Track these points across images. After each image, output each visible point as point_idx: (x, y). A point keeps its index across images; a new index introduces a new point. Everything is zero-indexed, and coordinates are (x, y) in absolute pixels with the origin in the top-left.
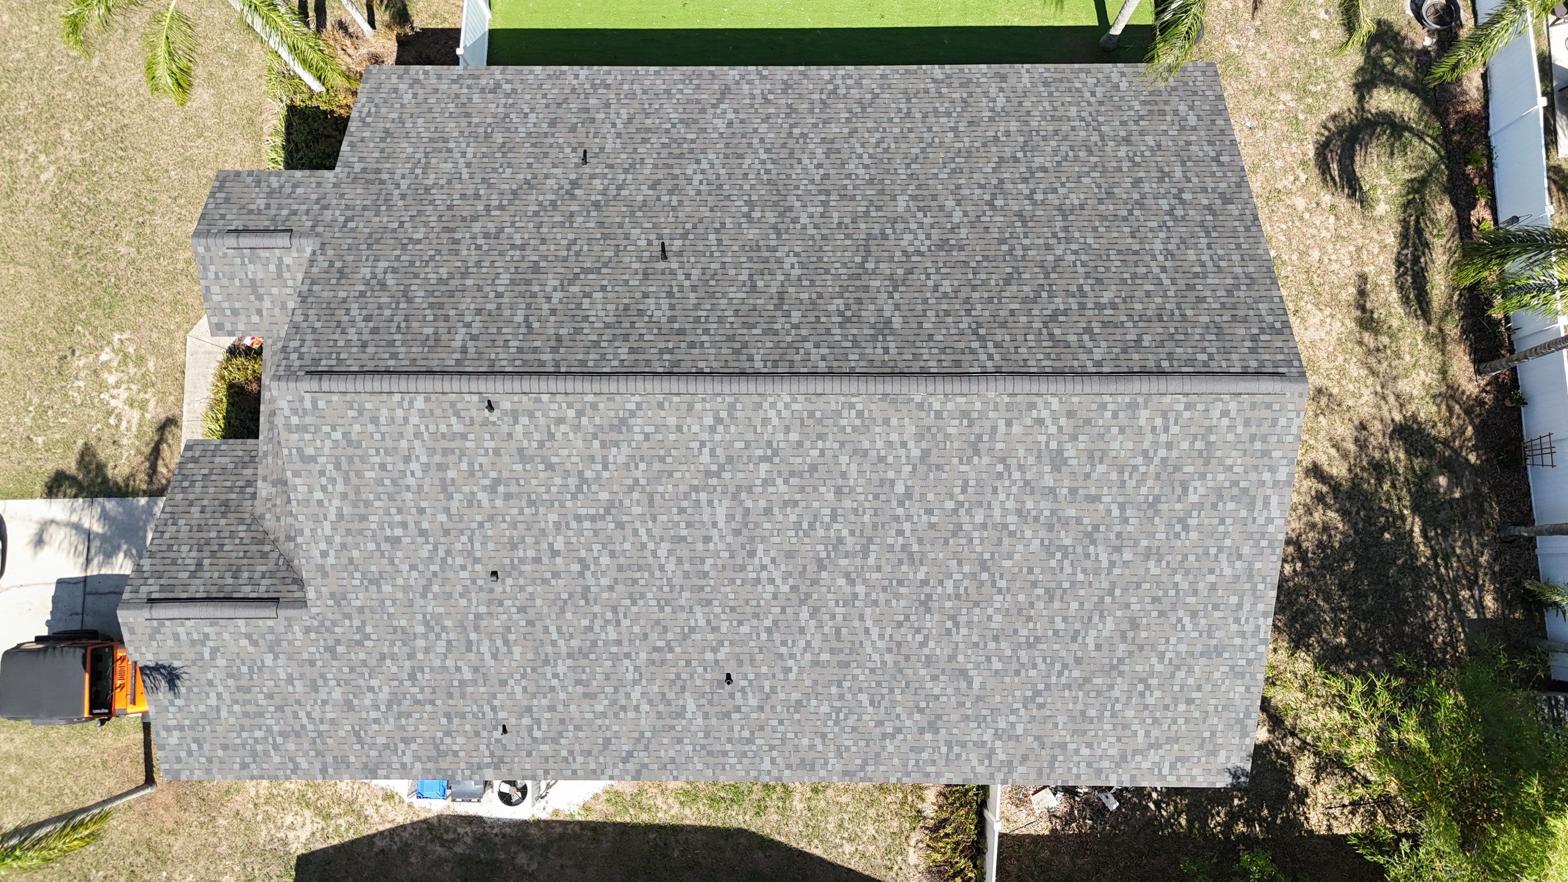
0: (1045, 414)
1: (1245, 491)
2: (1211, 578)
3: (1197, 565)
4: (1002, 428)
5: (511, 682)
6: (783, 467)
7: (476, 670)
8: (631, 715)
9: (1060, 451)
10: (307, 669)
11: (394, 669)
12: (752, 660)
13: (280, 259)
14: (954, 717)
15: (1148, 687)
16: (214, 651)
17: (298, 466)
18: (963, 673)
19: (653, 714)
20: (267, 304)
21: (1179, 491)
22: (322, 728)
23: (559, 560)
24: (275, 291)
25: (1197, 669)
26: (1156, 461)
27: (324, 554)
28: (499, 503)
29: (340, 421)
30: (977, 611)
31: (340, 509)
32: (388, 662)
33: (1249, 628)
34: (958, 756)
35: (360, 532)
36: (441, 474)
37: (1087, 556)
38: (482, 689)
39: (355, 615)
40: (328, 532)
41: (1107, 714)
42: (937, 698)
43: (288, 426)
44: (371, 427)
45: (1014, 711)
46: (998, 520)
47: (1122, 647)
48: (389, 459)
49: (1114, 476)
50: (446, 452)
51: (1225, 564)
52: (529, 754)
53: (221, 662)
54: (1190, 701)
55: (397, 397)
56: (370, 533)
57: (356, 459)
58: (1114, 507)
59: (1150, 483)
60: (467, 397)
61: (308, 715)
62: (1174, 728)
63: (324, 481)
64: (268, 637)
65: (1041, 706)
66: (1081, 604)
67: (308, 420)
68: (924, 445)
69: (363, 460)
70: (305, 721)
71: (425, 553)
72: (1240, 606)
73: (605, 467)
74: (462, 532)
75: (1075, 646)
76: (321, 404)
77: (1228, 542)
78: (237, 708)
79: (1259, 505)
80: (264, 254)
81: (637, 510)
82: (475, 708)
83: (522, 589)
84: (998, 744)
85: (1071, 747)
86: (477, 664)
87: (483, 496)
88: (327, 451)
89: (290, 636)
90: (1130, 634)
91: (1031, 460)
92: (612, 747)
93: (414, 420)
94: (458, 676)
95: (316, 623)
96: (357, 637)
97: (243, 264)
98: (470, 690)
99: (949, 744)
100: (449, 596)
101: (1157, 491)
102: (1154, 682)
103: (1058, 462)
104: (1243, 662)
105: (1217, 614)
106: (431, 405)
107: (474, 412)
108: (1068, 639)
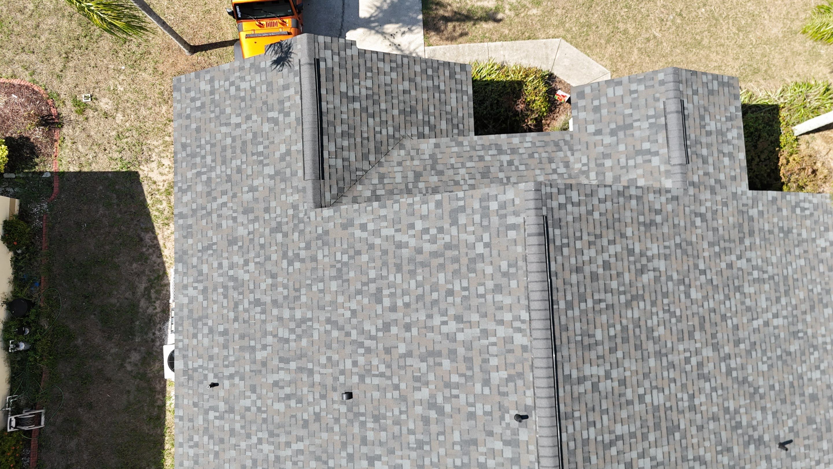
5: (254, 397)
10: (262, 205)
11: (263, 286)
13: (657, 154)
16: (275, 121)
17: (447, 207)
20: (608, 140)
24: (622, 147)
27: (363, 227)
28: (419, 410)
29: (495, 253)
31: (406, 245)
32: (269, 281)
35: (385, 264)
36: (445, 352)
38: (247, 368)
39: (309, 253)
40: (385, 232)
43: (486, 198)
44: (490, 285)
48: (458, 300)
50: (468, 360)
55: (525, 316)
56: (384, 273)
57: (456, 266)
60: (530, 393)
63: (433, 231)
64: (288, 171)
67: (495, 220)
69: (456, 273)
71: (367, 326)
74: (389, 366)
76: (512, 234)
78: (229, 141)
80: (661, 138)
83: (337, 420)
87: (424, 393)
88: (463, 236)
89: (289, 191)
93: (501, 331)
94: (259, 346)
95: (301, 215)
96: (290, 254)
97: (648, 117)
98: (247, 356)
100: (329, 347)
106: (518, 352)
107: (513, 398)
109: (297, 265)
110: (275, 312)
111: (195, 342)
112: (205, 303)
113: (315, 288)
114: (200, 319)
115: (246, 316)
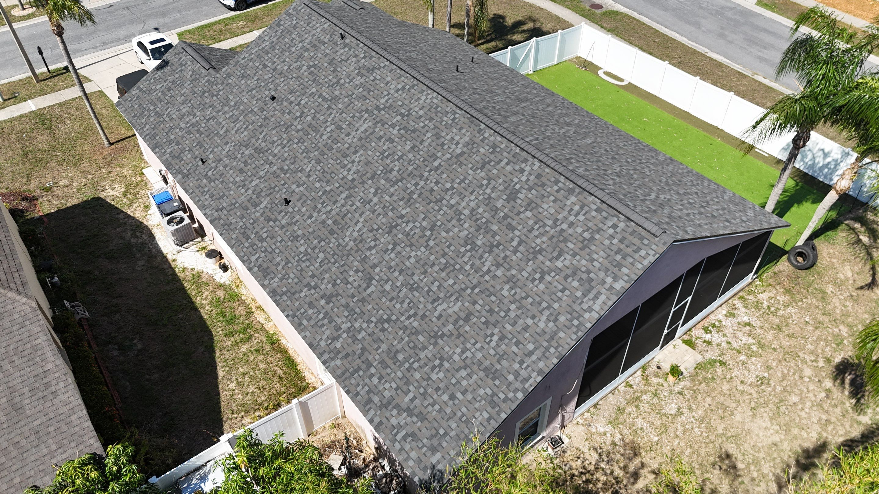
1: (590, 280)
2: (530, 321)
3: (529, 307)
5: (229, 145)
6: (404, 123)
7: (227, 131)
8: (243, 191)
9: (518, 191)
10: (191, 95)
12: (305, 202)
14: (343, 301)
15: (441, 365)
16: (181, 71)
18: (371, 279)
19: (249, 197)
21: (555, 254)
22: (167, 119)
23: (297, 107)
25: (475, 377)
26: (558, 229)
30: (408, 249)
33: (524, 373)
34: (323, 325)
35: (261, 57)
36: (303, 53)
37: (481, 257)
38: (218, 141)
39: (224, 85)
40: (254, 52)
41: (407, 365)
42: (348, 283)
44: (305, 25)
45: (369, 322)
46: (460, 208)
47: (450, 327)
48: (297, 38)
49: (531, 222)
50: (313, 46)
51: (544, 318)
52: (197, 180)
54: (452, 397)
55: (323, 20)
56: (262, 59)
58: (517, 239)
59: (545, 239)
60: (340, 31)
61: (170, 111)
62: (430, 408)
63: (273, 34)
64: (197, 76)
65: (383, 330)
66: (455, 283)
67: (294, 13)
69: (290, 34)
70: (167, 113)
71: (266, 77)
72: (531, 353)
73: (349, 83)
74: (284, 77)
75: (430, 306)
76: (303, 10)
77: (556, 306)
78: (160, 94)
79: (591, 296)
81: (340, 106)
82: (208, 147)
83: (275, 110)
84: (345, 335)
85: (373, 370)
86: (229, 129)
87: (304, 68)
88: (286, 25)
89: (202, 80)
90: (461, 322)
92: (221, 200)
93: (318, 30)
95: (213, 80)
96: (215, 93)
98: (216, 138)
99: (326, 313)
100: (254, 97)
101: (544, 246)
102: (446, 365)
103: (512, 196)
104: (502, 396)
105: (514, 349)
106: (328, 28)
107: (336, 38)
108: (430, 300)
109: (221, 93)
110: (220, 113)
111: (183, 162)
112: (180, 146)
113: (234, 91)
114: (182, 152)
115: (206, 128)
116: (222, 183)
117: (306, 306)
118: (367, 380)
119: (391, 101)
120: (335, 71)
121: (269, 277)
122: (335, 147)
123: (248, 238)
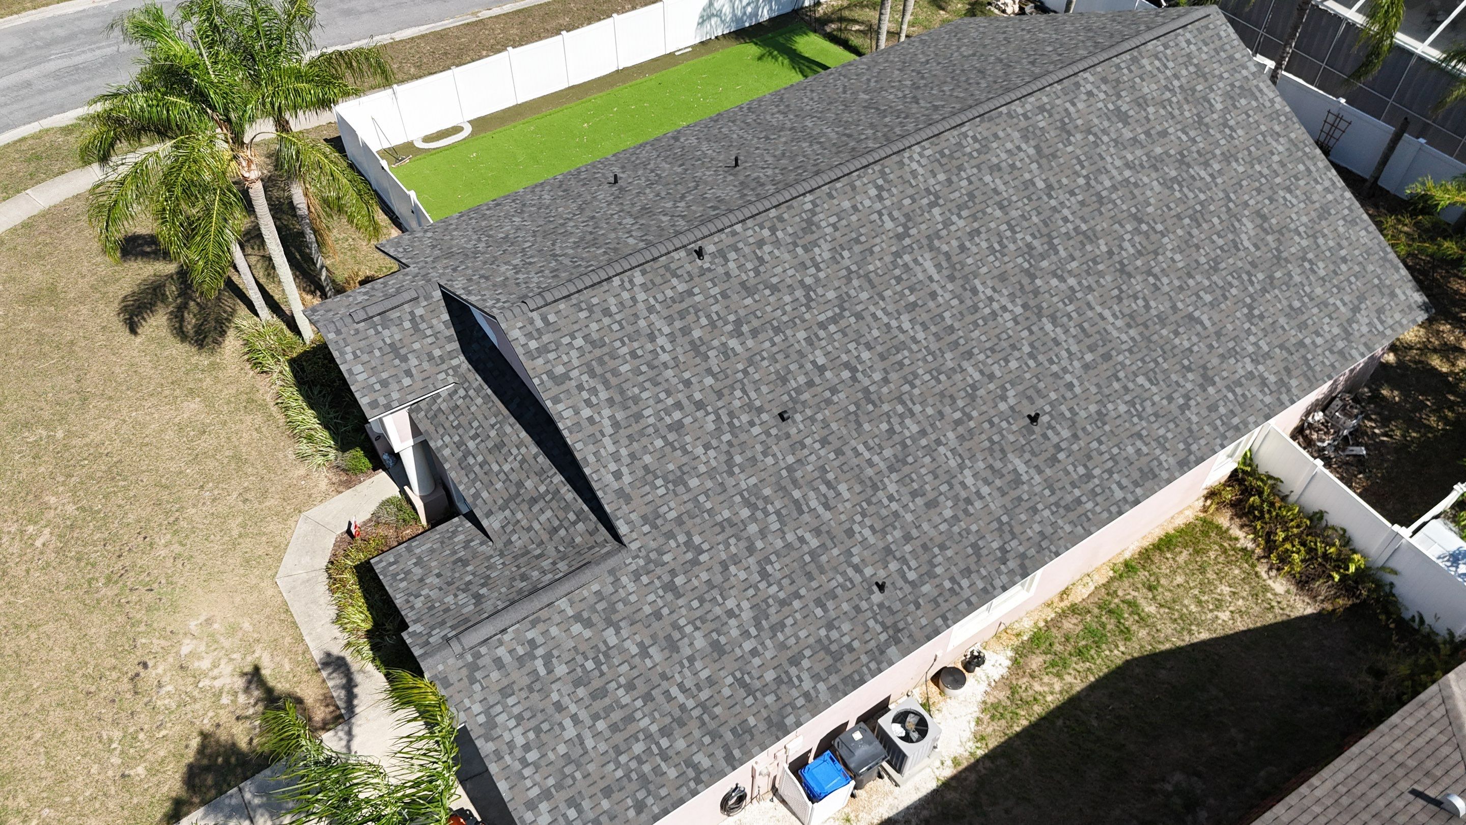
0: (1089, 87)
1: (1241, 87)
2: (1276, 158)
3: (1259, 153)
4: (1072, 109)
5: (856, 528)
7: (817, 532)
8: (978, 504)
9: (1118, 109)
10: (656, 625)
11: (743, 575)
12: (1038, 391)
14: (1215, 361)
15: (1310, 262)
16: (548, 659)
17: (555, 390)
18: (1190, 317)
19: (996, 494)
21: (1206, 104)
22: (704, 695)
23: (828, 374)
25: (1325, 231)
26: (1178, 90)
27: (618, 475)
28: (750, 343)
29: (576, 327)
30: (1160, 258)
31: (612, 417)
32: (733, 569)
33: (1327, 183)
35: (642, 433)
36: (687, 339)
37: (1193, 177)
38: (835, 552)
39: (676, 530)
40: (611, 448)
41: (1306, 299)
42: (1190, 350)
43: (528, 353)
44: (606, 321)
45: (1248, 332)
46: (1119, 178)
47: (1270, 238)
48: (636, 345)
49: (1163, 112)
50: (682, 315)
51: (1274, 144)
52: (918, 606)
53: (561, 670)
54: (1344, 260)
55: (616, 281)
56: (651, 430)
57: (606, 358)
58: (1179, 133)
59: (1186, 107)
60: (675, 255)
61: (681, 686)
62: (1353, 287)
63: (585, 395)
64: (600, 606)
65: (1261, 317)
66: (1219, 217)
67: (546, 338)
68: (1032, 143)
69: (613, 356)
70: (681, 698)
71: (711, 427)
72: (1308, 170)
73: (819, 270)
74: (732, 388)
75: (1242, 254)
76: (552, 318)
77: (1263, 128)
78: (601, 725)
79: (1258, 94)
81: (864, 296)
82: (840, 579)
83: (812, 419)
84: (1261, 368)
85: (1308, 341)
86: (815, 523)
87: (733, 343)
88: (576, 362)
89: (622, 593)
90: (1266, 225)
91: (1106, 124)
92: (984, 552)
93: (641, 296)
94: (805, 548)
95: (641, 562)
96: (689, 556)
98: (824, 558)
99: (1228, 388)
100: (753, 459)
101: (1195, 111)
102: (1310, 256)
103: (1124, 118)
104: (1346, 212)
105: (1302, 183)
106: (649, 276)
107: (688, 267)
108: (1233, 251)
110: (759, 544)
111: (856, 644)
115: (786, 582)
116: (943, 547)
117: (1214, 415)
118: (1319, 350)
119: (896, 214)
120: (774, 289)
121: (1157, 470)
122: (949, 322)
123: (1078, 501)
